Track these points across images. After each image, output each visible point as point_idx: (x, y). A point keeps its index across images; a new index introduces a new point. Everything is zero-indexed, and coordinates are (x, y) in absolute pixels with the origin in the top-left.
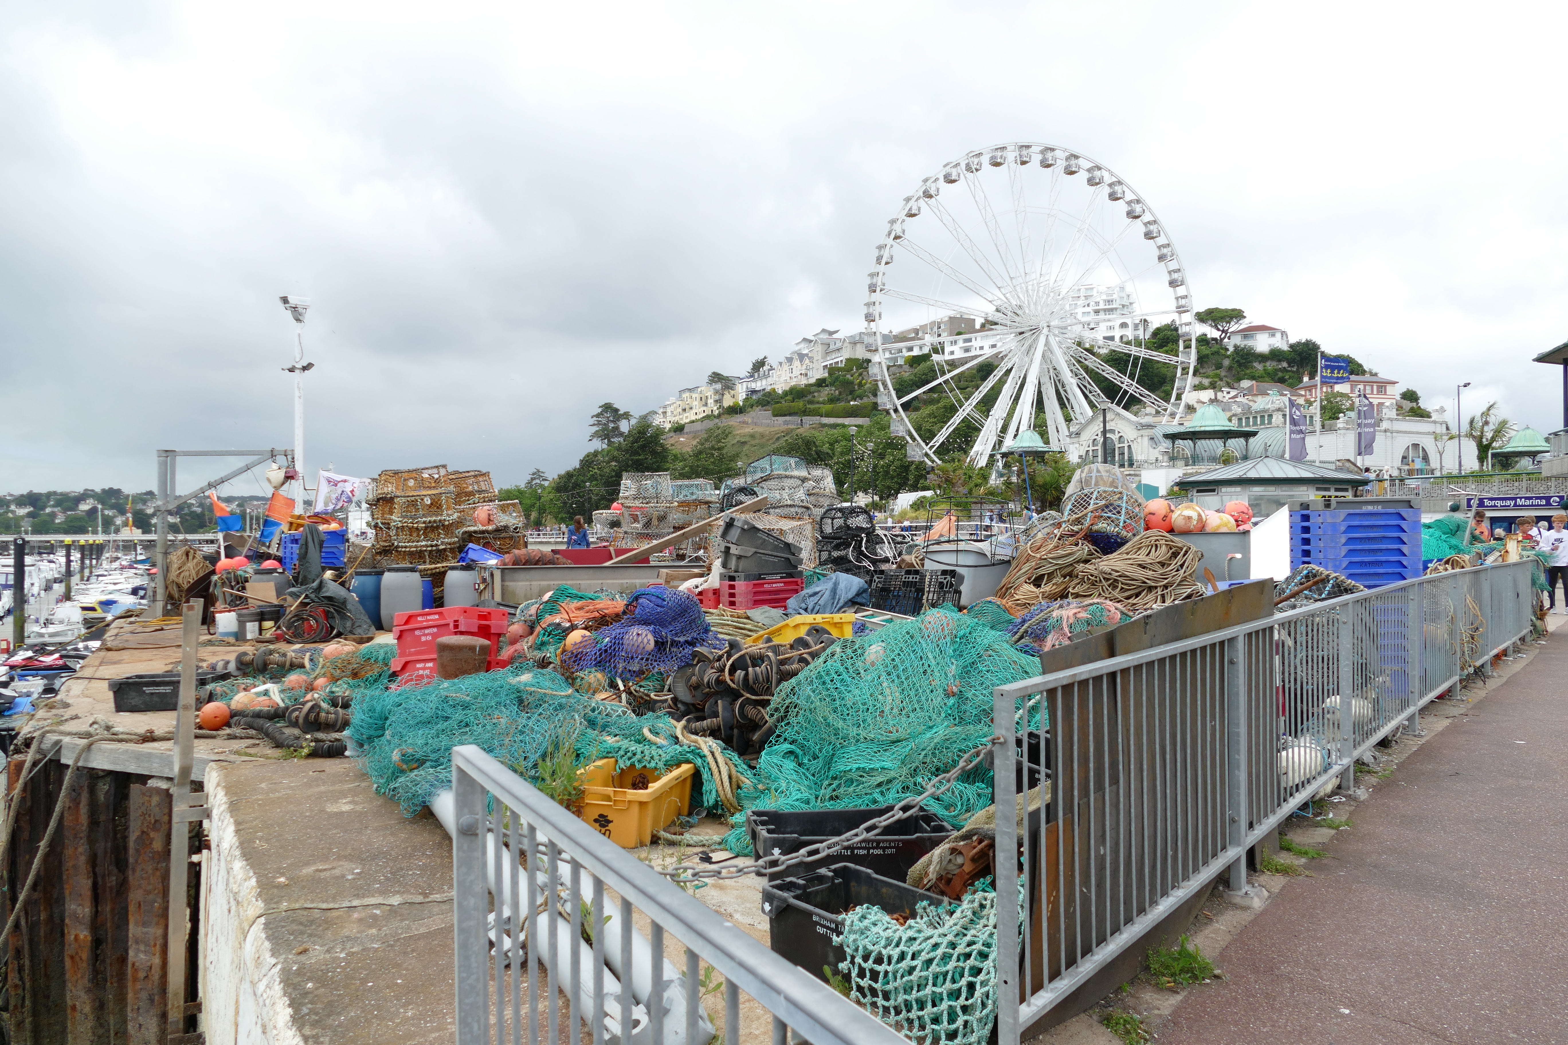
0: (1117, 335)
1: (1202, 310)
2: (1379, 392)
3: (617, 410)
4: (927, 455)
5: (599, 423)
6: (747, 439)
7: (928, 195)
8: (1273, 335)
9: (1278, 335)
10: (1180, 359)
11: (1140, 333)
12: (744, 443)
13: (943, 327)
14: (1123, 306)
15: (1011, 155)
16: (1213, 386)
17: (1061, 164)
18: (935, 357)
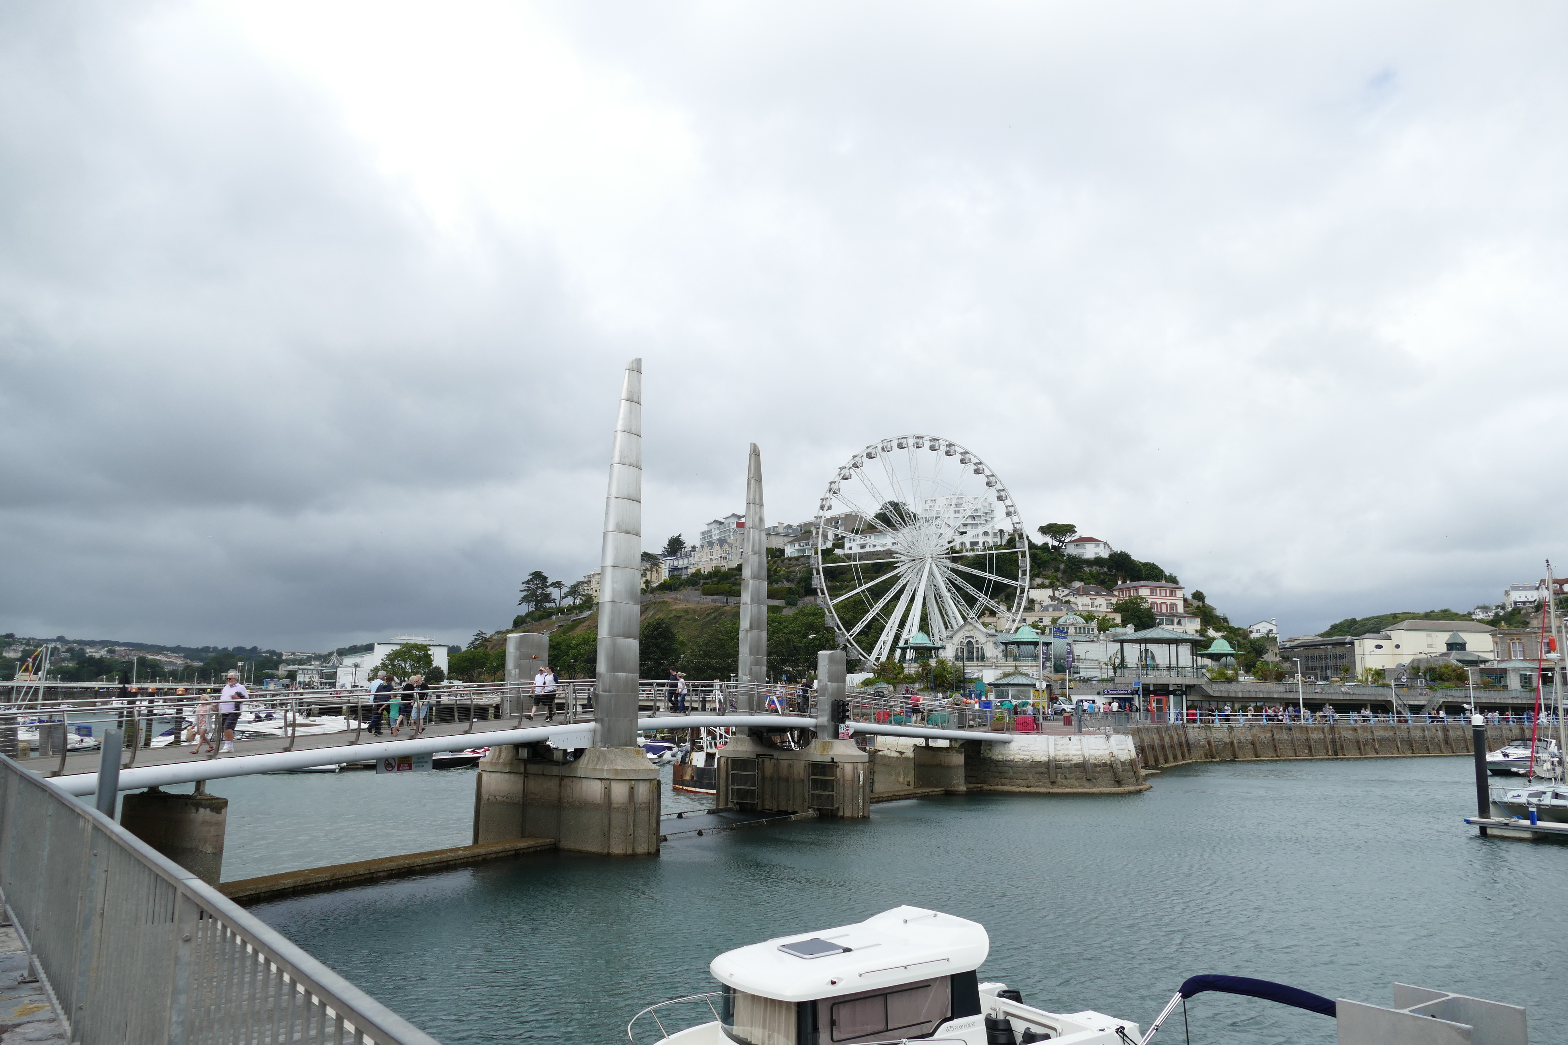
0: (981, 540)
1: (1044, 524)
2: (1171, 595)
3: (545, 578)
4: (848, 640)
5: (529, 589)
6: (682, 614)
7: (855, 466)
8: (1098, 546)
9: (1102, 545)
10: (1019, 583)
11: (998, 540)
12: (680, 617)
13: (840, 522)
14: (986, 513)
15: (911, 442)
16: (1052, 586)
17: (944, 448)
18: (837, 551)
